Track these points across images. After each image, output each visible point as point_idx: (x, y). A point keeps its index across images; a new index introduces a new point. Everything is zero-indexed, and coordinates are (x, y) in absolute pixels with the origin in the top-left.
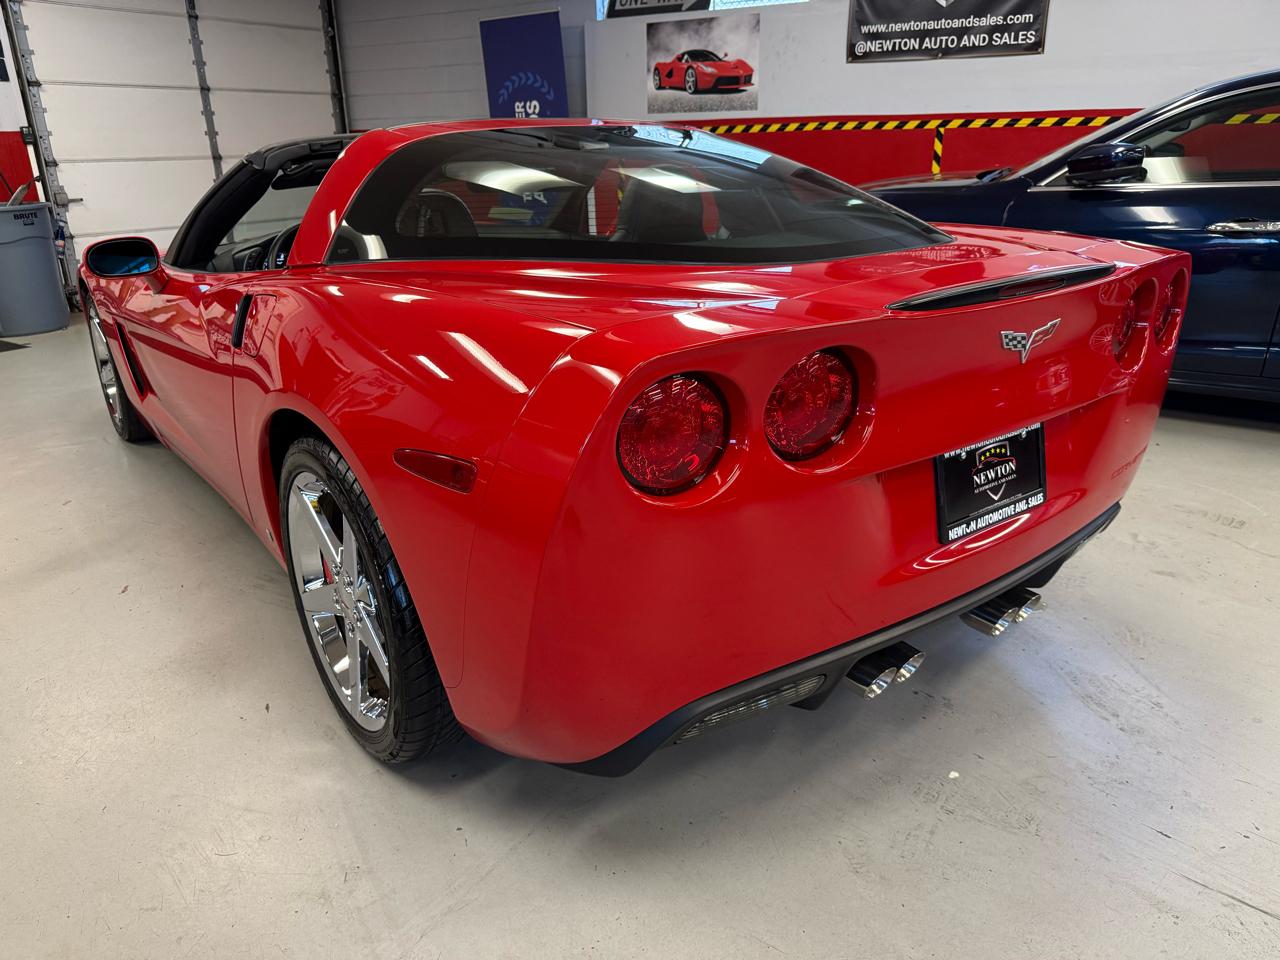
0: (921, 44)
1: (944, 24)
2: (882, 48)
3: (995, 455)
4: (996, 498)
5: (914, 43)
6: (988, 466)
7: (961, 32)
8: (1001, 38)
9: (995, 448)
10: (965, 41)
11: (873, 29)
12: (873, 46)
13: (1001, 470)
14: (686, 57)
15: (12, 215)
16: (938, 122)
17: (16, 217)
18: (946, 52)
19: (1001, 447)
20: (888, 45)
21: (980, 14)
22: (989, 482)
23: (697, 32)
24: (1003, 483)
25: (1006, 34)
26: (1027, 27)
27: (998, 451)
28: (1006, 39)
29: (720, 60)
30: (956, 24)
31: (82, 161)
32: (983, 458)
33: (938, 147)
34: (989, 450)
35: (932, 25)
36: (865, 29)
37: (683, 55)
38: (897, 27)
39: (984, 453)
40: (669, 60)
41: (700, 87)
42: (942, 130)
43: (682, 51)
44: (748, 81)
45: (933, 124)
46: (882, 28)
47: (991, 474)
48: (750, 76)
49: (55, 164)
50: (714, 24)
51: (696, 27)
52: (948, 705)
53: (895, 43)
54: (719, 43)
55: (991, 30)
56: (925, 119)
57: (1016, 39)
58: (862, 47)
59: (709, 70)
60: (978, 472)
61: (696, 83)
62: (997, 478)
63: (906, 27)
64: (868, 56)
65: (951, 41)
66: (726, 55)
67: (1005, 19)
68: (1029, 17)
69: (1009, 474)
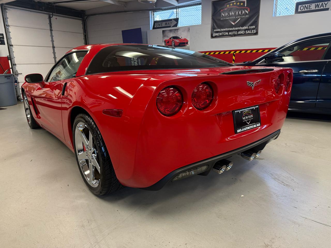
0: (229, 34)
1: (234, 29)
2: (219, 35)
3: (248, 113)
4: (248, 123)
5: (227, 33)
6: (246, 115)
7: (238, 31)
8: (248, 32)
9: (248, 111)
10: (239, 33)
11: (217, 30)
12: (217, 34)
13: (249, 117)
14: (172, 38)
15: (4, 76)
16: (234, 52)
17: (5, 77)
18: (235, 35)
19: (249, 111)
20: (221, 34)
21: (242, 26)
22: (246, 119)
23: (174, 32)
24: (250, 120)
25: (249, 31)
26: (254, 29)
27: (248, 112)
28: (249, 32)
29: (180, 39)
30: (237, 29)
31: (22, 64)
32: (245, 113)
33: (234, 58)
34: (246, 112)
35: (231, 29)
36: (215, 30)
37: (171, 38)
38: (223, 30)
39: (245, 112)
40: (168, 39)
41: (176, 45)
42: (235, 54)
43: (171, 37)
44: (187, 43)
45: (232, 52)
46: (219, 30)
47: (247, 118)
48: (188, 42)
49: (16, 65)
50: (179, 30)
51: (174, 31)
52: (241, 181)
53: (222, 34)
54: (180, 35)
55: (245, 30)
56: (230, 51)
57: (251, 32)
58: (214, 35)
59: (178, 41)
60: (244, 117)
61: (174, 44)
62: (248, 119)
63: (225, 30)
64: (216, 37)
65: (236, 33)
66: (182, 37)
67: (248, 27)
68: (254, 27)
69: (251, 118)
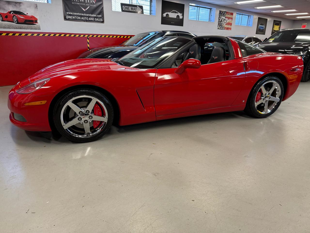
0: (81, 18)
1: (85, 15)
2: (72, 18)
5: (79, 18)
7: (89, 17)
8: (96, 19)
10: (90, 19)
11: (70, 13)
12: (70, 17)
14: (12, 12)
16: (87, 35)
18: (86, 21)
20: (74, 17)
21: (92, 14)
23: (15, 5)
26: (101, 18)
28: (97, 20)
29: (26, 15)
30: (88, 15)
33: (88, 41)
35: (83, 15)
36: (67, 13)
37: (11, 12)
38: (75, 14)
40: (6, 12)
41: (19, 22)
42: (88, 37)
43: (10, 10)
44: (36, 21)
45: (86, 36)
46: (72, 13)
48: (37, 20)
50: (21, 4)
51: (15, 4)
53: (75, 17)
54: (24, 10)
55: (95, 17)
56: (85, 35)
57: (99, 20)
58: (68, 17)
59: (22, 17)
61: (17, 20)
63: (77, 14)
64: (69, 19)
65: (87, 19)
66: (27, 14)
67: (97, 16)
68: (100, 16)
